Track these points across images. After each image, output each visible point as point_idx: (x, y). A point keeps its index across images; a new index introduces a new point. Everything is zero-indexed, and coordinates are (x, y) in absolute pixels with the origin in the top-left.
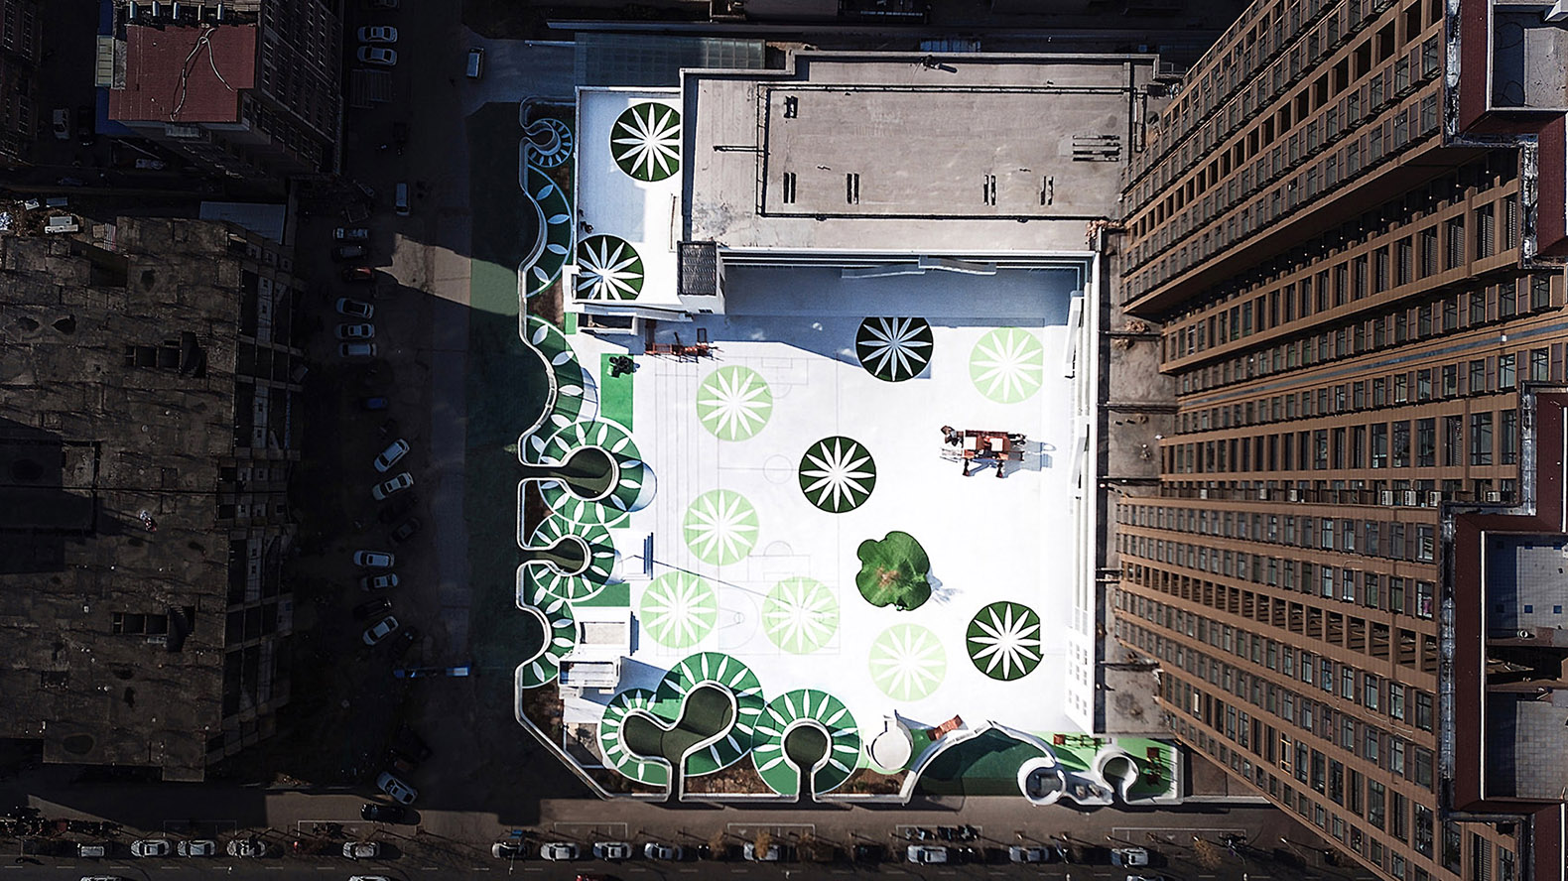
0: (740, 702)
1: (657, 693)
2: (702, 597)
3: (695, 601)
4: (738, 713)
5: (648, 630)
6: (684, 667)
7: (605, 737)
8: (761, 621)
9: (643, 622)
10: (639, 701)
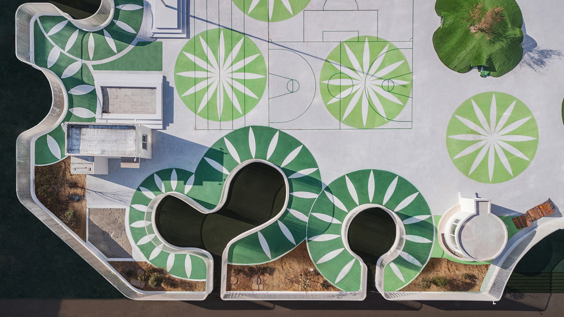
0: (294, 185)
1: (195, 173)
2: (249, 60)
3: (240, 65)
4: (291, 197)
5: (184, 100)
6: (228, 144)
7: (135, 225)
8: (318, 90)
9: (178, 91)
10: (174, 183)
